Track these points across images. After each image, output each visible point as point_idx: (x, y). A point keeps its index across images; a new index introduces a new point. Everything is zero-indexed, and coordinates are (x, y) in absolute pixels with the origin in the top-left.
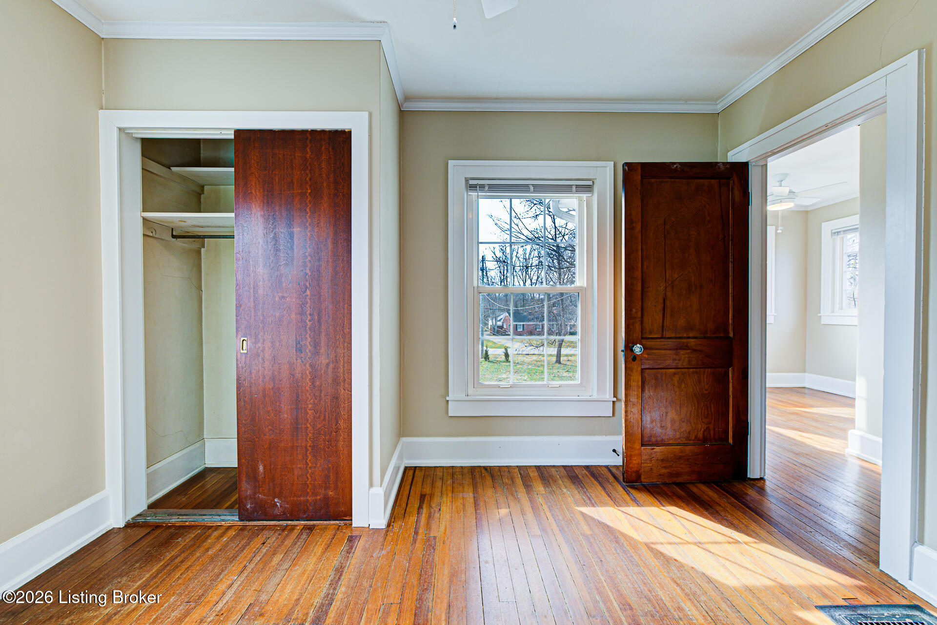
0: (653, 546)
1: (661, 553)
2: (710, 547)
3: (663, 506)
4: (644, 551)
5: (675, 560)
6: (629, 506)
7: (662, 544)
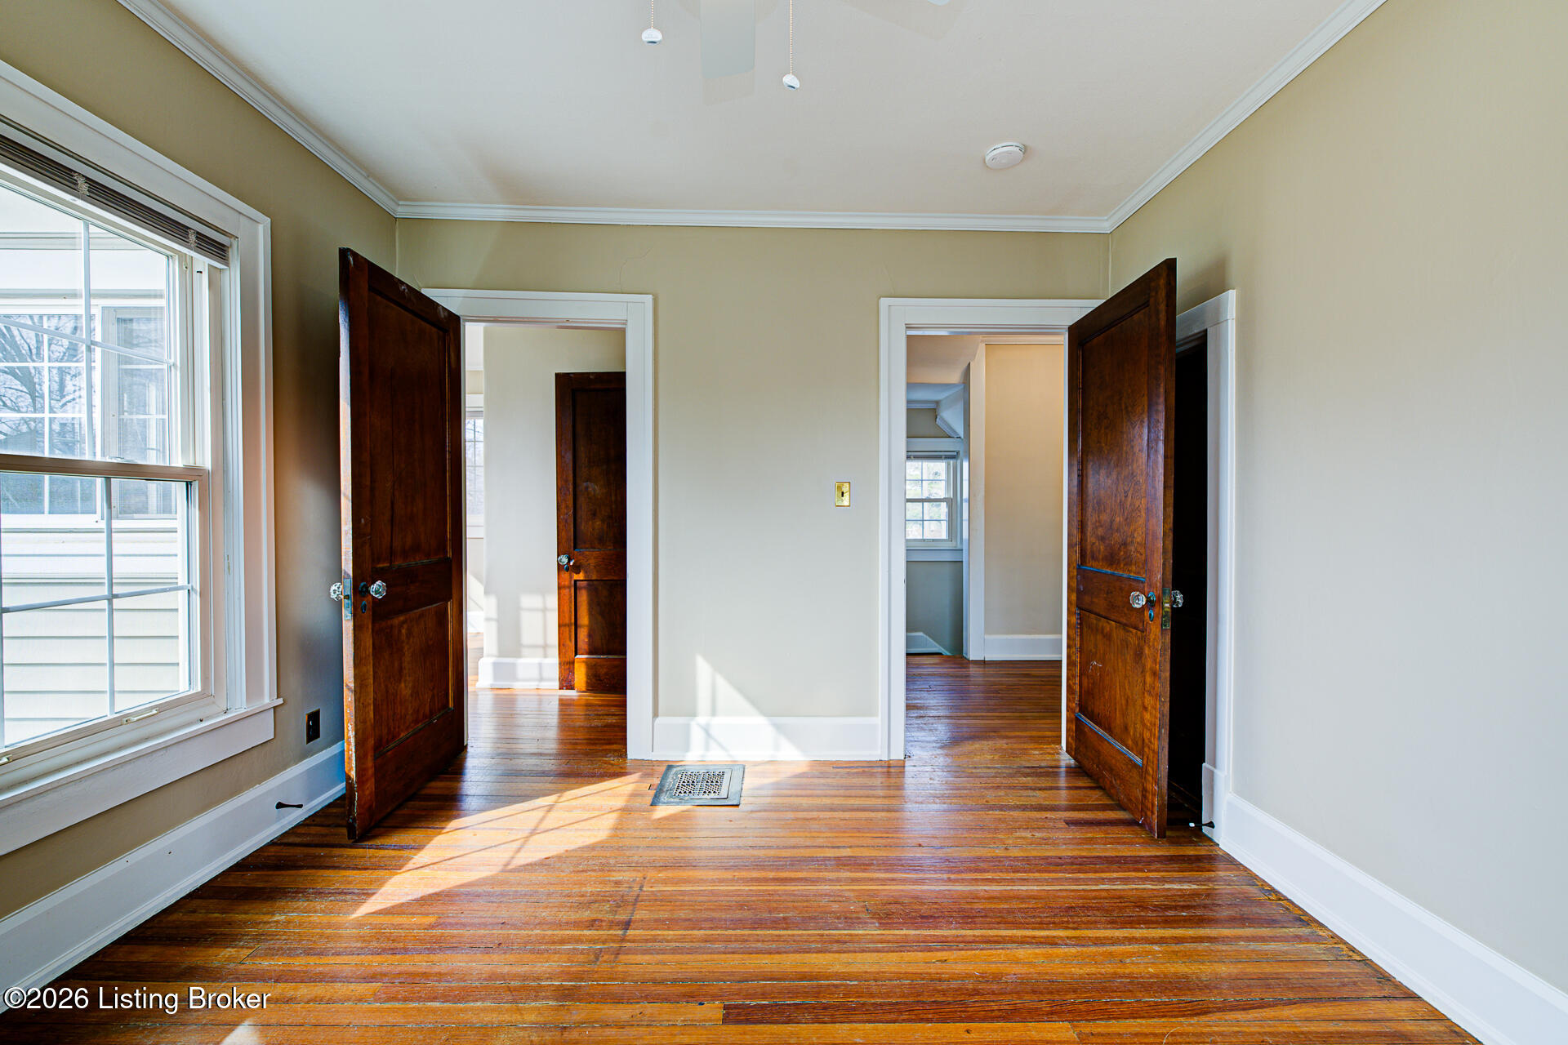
0: (510, 867)
1: (527, 865)
2: (543, 826)
3: (443, 828)
4: (512, 877)
5: (546, 858)
6: (411, 858)
7: (513, 858)
